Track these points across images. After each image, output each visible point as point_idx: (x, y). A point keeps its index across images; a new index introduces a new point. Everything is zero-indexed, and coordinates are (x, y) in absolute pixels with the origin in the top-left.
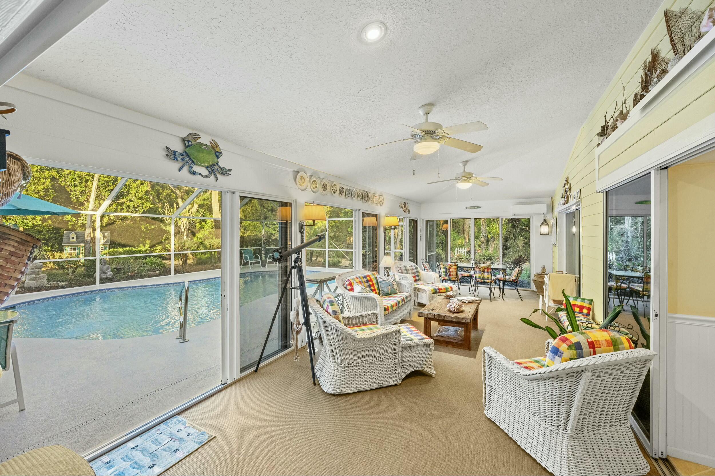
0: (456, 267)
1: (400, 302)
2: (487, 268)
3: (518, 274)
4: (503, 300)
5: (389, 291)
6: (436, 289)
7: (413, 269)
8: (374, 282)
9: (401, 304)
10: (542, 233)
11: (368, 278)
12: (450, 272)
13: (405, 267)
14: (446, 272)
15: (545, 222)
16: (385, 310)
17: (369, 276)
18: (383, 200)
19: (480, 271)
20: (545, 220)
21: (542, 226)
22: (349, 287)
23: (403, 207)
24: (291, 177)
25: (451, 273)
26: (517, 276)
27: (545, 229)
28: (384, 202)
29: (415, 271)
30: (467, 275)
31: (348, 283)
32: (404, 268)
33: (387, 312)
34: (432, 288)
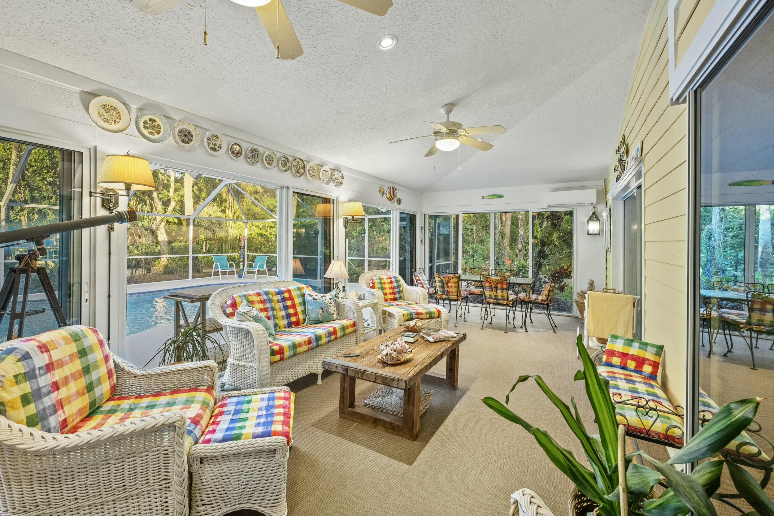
0: (456, 280)
1: (323, 337)
2: (501, 282)
3: (549, 291)
4: (526, 331)
5: (320, 316)
6: (411, 314)
7: (391, 283)
8: (297, 301)
9: (324, 340)
10: (591, 232)
11: (286, 295)
12: (448, 287)
13: (380, 279)
14: (443, 287)
15: (594, 217)
16: (273, 353)
17: (289, 291)
18: (343, 177)
19: (491, 288)
20: (594, 213)
21: (591, 223)
22: (229, 310)
23: (387, 193)
24: (77, 102)
25: (450, 290)
26: (548, 295)
27: (594, 227)
28: (345, 181)
29: (395, 284)
30: (476, 292)
31: (229, 302)
32: (379, 281)
33: (278, 357)
34: (405, 312)
